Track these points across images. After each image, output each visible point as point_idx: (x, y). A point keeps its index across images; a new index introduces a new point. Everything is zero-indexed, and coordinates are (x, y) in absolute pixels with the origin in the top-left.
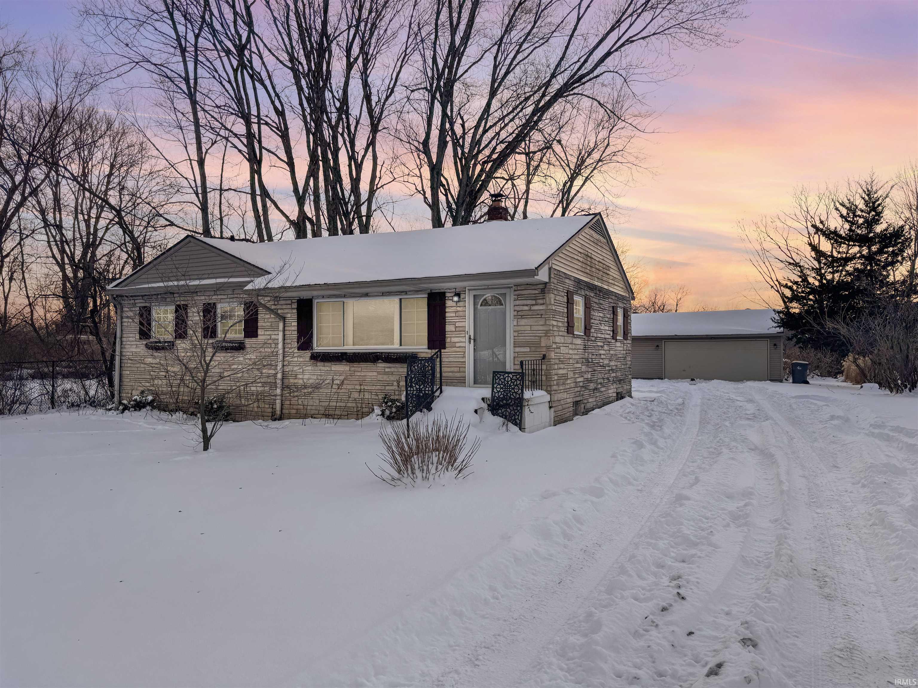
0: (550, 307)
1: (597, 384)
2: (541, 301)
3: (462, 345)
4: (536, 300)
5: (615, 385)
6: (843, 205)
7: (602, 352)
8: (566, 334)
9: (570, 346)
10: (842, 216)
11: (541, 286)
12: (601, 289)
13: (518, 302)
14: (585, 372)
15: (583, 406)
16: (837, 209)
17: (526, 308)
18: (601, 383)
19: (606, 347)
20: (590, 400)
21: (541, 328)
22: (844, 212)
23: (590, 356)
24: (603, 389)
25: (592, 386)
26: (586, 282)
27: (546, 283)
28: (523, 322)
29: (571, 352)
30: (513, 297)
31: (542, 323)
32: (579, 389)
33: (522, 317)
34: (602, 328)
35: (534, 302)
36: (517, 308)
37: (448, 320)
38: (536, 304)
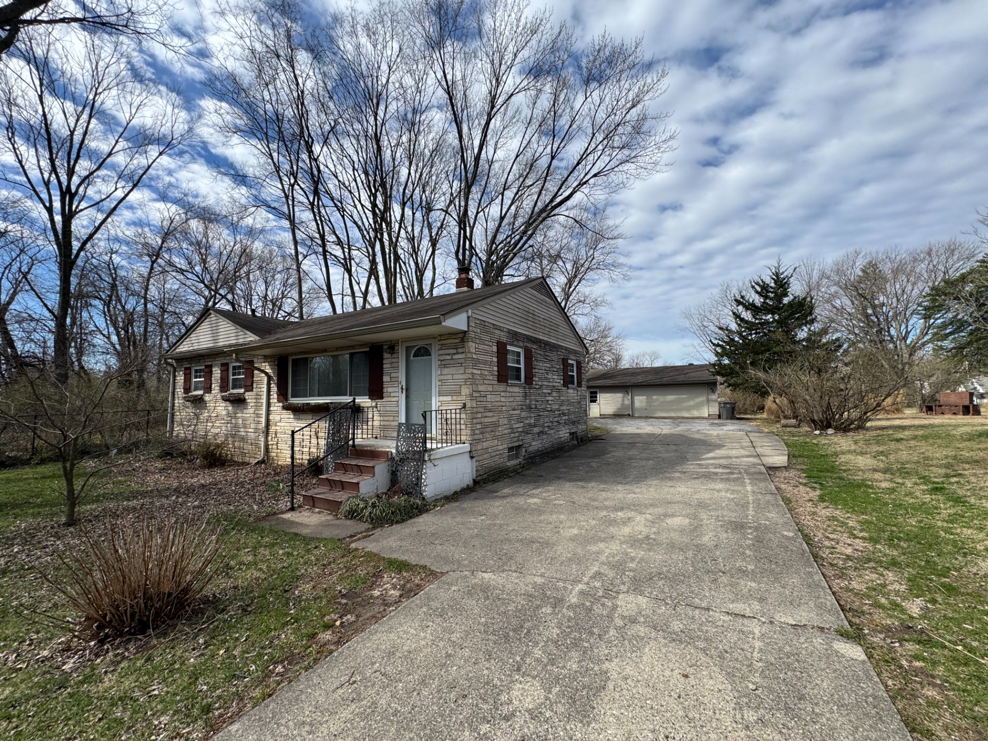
0: (469, 355)
1: (544, 427)
2: (460, 350)
3: (396, 394)
4: (456, 348)
5: (567, 427)
6: (758, 284)
7: (550, 398)
8: (496, 382)
9: (503, 394)
10: (757, 292)
11: (461, 335)
12: (547, 344)
13: (442, 352)
14: (526, 418)
15: (524, 450)
16: (753, 287)
17: (449, 357)
18: (548, 427)
19: (554, 394)
20: (534, 443)
21: (461, 376)
22: (759, 289)
23: (534, 403)
24: (551, 432)
25: (536, 430)
26: (526, 335)
27: (465, 332)
28: (446, 371)
29: (503, 399)
30: (438, 347)
31: (462, 372)
32: (517, 434)
33: (445, 366)
34: (550, 376)
35: (455, 351)
36: (441, 358)
37: (385, 370)
38: (457, 353)
